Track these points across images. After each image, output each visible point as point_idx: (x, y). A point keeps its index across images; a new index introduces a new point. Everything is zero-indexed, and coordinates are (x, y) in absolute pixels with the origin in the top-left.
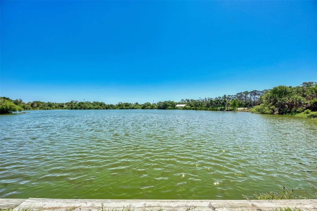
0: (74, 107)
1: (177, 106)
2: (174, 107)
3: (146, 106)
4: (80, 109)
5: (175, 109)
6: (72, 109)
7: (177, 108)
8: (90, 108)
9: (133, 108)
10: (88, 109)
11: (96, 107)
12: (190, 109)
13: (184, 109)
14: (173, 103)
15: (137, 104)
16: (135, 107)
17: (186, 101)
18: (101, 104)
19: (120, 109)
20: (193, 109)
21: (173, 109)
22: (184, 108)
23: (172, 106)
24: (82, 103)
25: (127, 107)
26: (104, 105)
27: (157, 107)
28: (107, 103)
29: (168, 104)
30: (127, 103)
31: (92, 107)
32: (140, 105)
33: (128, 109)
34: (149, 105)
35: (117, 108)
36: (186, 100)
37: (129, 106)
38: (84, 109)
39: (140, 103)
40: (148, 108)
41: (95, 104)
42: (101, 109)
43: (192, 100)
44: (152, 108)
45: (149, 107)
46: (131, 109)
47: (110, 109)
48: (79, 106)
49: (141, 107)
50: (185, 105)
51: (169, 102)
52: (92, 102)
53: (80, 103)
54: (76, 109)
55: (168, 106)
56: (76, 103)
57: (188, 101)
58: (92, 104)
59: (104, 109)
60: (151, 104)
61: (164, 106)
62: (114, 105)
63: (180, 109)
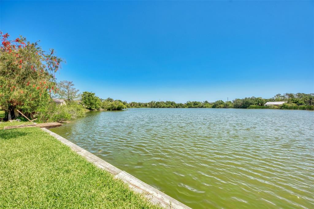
0: (153, 106)
1: (268, 103)
2: (262, 105)
3: (217, 105)
4: (157, 107)
5: (263, 108)
6: (152, 107)
7: (268, 107)
8: (164, 107)
9: (202, 107)
10: (163, 107)
11: (168, 106)
12: (295, 108)
13: (281, 109)
14: (260, 100)
15: (206, 102)
16: (204, 106)
17: (287, 97)
18: (172, 104)
19: (188, 108)
20: (304, 109)
21: (260, 108)
22: (282, 107)
23: (258, 104)
24: (159, 103)
25: (195, 106)
26: (175, 104)
27: (233, 106)
28: (177, 102)
29: (250, 102)
30: (195, 102)
31: (165, 105)
32: (210, 104)
33: (197, 108)
34: (222, 103)
35: (186, 106)
36: (287, 94)
37: (197, 105)
38: (160, 107)
39: (209, 101)
40: (220, 107)
41: (168, 103)
42: (172, 108)
43: (299, 95)
44: (226, 106)
45: (222, 105)
46: (200, 108)
47: (179, 108)
48: (157, 105)
49: (211, 106)
50: (283, 102)
51: (252, 99)
52: (165, 102)
53: (157, 103)
54: (154, 107)
55: (251, 104)
56: (154, 103)
57: (291, 96)
58: (165, 103)
59: (174, 107)
60: (225, 102)
61: (245, 105)
62: (183, 104)
63: (273, 108)
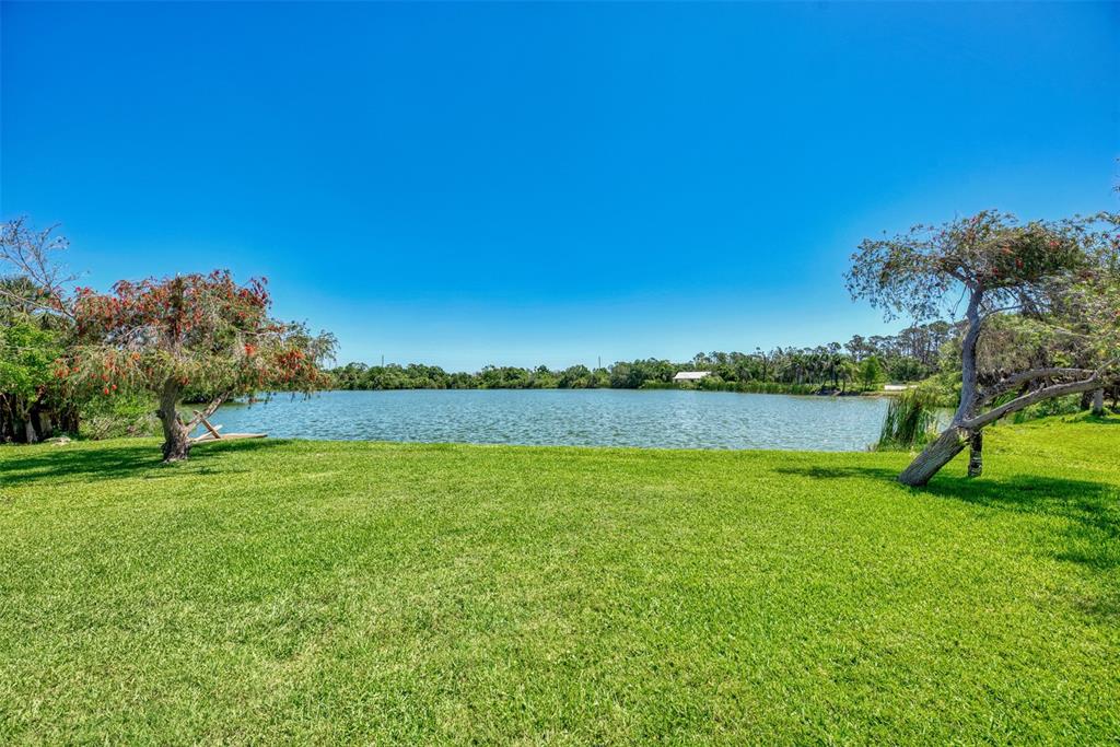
0: (358, 382)
1: (680, 376)
2: (669, 379)
3: (571, 379)
4: (374, 388)
5: (668, 388)
6: (351, 388)
7: (677, 386)
8: (401, 387)
9: (530, 386)
10: (397, 388)
11: (419, 381)
12: (719, 388)
13: (698, 389)
14: (666, 366)
15: (543, 369)
16: (537, 382)
17: (714, 360)
18: (433, 373)
19: (489, 388)
20: (730, 389)
21: (662, 387)
22: (700, 385)
23: (661, 378)
24: (380, 370)
25: (511, 382)
26: (442, 375)
27: (609, 382)
28: (451, 368)
29: (646, 371)
30: (510, 369)
31: (408, 380)
32: (553, 376)
33: (515, 388)
34: (583, 372)
35: (481, 384)
36: (715, 355)
37: (517, 378)
38: (386, 388)
39: (552, 368)
40: (579, 386)
41: (415, 371)
42: (432, 388)
43: (734, 356)
44: (593, 383)
45: (583, 381)
46: (524, 388)
47: (458, 388)
48: (372, 378)
49: (556, 381)
50: (703, 374)
51: (648, 364)
52: (405, 367)
53: (372, 371)
54: (362, 387)
55: (647, 377)
56: (361, 370)
57: (721, 357)
58: (406, 372)
59: (440, 388)
60: (590, 369)
61: (633, 379)
62: (470, 376)
63: (686, 388)
